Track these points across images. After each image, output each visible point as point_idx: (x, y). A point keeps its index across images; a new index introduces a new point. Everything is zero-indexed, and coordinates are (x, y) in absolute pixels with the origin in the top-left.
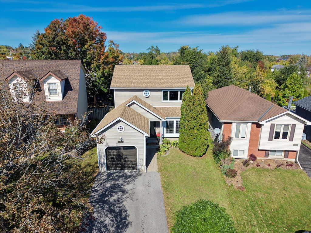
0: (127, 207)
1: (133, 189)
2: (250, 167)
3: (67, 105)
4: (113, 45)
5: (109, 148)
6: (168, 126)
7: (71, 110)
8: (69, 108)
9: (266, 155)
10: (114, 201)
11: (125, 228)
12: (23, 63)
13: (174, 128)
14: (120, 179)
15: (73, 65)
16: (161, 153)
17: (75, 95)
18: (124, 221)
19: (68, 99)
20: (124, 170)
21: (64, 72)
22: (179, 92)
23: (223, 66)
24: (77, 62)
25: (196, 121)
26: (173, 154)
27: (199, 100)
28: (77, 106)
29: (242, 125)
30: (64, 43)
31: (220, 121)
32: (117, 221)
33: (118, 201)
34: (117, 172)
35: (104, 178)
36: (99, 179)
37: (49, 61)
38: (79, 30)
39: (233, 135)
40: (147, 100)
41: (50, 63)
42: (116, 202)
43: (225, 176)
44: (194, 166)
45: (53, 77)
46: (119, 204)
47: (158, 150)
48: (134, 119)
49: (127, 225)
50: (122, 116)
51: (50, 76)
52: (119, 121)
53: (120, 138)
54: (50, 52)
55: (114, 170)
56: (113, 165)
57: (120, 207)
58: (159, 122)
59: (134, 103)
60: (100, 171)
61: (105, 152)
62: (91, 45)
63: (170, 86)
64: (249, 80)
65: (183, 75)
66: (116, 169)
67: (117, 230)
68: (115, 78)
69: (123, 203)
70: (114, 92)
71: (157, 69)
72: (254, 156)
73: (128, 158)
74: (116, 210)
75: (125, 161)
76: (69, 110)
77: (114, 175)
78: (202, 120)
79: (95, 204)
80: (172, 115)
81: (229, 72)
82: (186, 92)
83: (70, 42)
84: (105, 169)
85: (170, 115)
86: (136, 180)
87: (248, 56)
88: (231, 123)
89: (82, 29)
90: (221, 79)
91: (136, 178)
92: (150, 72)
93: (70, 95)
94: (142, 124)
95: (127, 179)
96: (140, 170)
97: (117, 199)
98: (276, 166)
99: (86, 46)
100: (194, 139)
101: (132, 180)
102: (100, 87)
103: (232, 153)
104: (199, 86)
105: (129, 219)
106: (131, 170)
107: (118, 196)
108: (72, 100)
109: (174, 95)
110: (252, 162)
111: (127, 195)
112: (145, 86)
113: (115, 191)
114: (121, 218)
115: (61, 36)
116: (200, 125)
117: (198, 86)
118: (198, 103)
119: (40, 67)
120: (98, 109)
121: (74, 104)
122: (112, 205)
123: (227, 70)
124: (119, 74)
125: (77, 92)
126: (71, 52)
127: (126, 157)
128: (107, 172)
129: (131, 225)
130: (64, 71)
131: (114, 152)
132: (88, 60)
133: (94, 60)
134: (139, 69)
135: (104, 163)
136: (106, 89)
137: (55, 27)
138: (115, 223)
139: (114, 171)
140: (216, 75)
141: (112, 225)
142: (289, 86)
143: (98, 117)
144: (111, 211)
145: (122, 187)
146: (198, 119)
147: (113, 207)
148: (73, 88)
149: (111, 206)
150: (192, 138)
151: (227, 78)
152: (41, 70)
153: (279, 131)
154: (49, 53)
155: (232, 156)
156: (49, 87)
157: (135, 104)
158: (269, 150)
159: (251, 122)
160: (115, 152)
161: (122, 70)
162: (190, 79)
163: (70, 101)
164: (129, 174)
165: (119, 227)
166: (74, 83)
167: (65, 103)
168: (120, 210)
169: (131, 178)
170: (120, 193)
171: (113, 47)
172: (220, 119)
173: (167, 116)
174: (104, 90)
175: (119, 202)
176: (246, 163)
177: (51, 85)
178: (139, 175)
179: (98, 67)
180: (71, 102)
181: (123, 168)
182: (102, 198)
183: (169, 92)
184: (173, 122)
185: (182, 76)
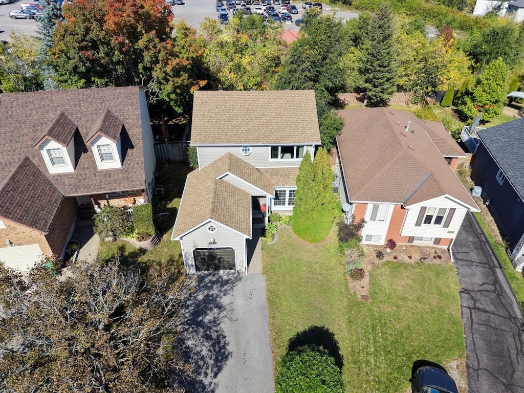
0: (225, 331)
1: (232, 303)
2: (385, 259)
3: (130, 175)
5: (197, 250)
6: (278, 196)
9: (410, 241)
10: (210, 322)
11: (225, 361)
13: (286, 199)
14: (215, 286)
15: (127, 97)
16: (267, 240)
17: (139, 157)
18: (223, 351)
20: (219, 270)
21: (116, 114)
22: (295, 148)
28: (144, 175)
29: (381, 206)
32: (215, 351)
33: (215, 322)
34: (210, 275)
35: (194, 284)
39: (367, 217)
42: (212, 324)
43: (349, 278)
44: (310, 262)
45: (103, 137)
46: (216, 326)
47: (263, 231)
49: (227, 357)
50: (213, 212)
53: (212, 240)
55: (205, 270)
56: (204, 265)
57: (217, 332)
60: (187, 273)
61: (193, 253)
63: (282, 138)
66: (208, 270)
67: (216, 363)
68: (196, 123)
69: (221, 325)
70: (198, 151)
71: (262, 101)
72: (394, 242)
73: (223, 259)
74: (213, 335)
75: (220, 261)
77: (207, 280)
79: (188, 327)
82: (305, 159)
84: (194, 271)
85: (281, 183)
86: (235, 288)
91: (234, 285)
94: (241, 216)
95: (224, 286)
96: (239, 271)
97: (213, 320)
98: (419, 258)
101: (229, 288)
105: (230, 348)
106: (228, 271)
107: (214, 314)
111: (225, 312)
112: (243, 140)
113: (210, 306)
114: (219, 347)
120: (169, 145)
121: (139, 172)
122: (207, 328)
124: (202, 113)
125: (141, 151)
128: (197, 275)
129: (231, 356)
135: (192, 265)
136: (180, 108)
138: (213, 353)
139: (206, 272)
141: (210, 356)
143: (171, 157)
144: (208, 337)
145: (218, 299)
147: (210, 331)
148: (135, 143)
149: (207, 330)
153: (432, 215)
156: (100, 151)
158: (414, 237)
161: (206, 102)
163: (133, 168)
164: (225, 278)
165: (218, 359)
166: (135, 134)
167: (126, 171)
168: (217, 335)
169: (229, 285)
170: (216, 310)
173: (277, 185)
175: (216, 324)
177: (102, 148)
178: (238, 280)
180: (134, 170)
181: (217, 268)
182: (195, 317)
183: (280, 148)
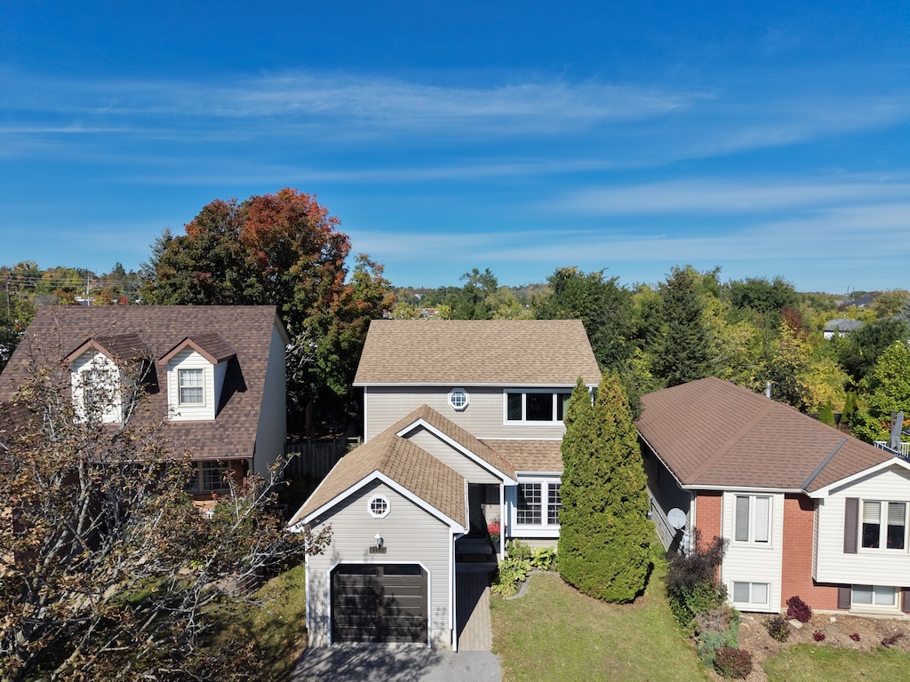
2: (793, 640)
3: (227, 433)
4: (368, 268)
5: (340, 570)
6: (524, 499)
7: (238, 447)
8: (231, 443)
9: (844, 603)
12: (117, 314)
13: (543, 507)
14: (373, 673)
15: (253, 319)
16: (504, 590)
17: (251, 405)
19: (231, 416)
20: (386, 641)
21: (227, 340)
22: (555, 398)
23: (681, 323)
24: (265, 311)
25: (608, 486)
26: (541, 592)
27: (615, 421)
28: (255, 435)
29: (753, 499)
30: (233, 263)
31: (683, 487)
34: (363, 650)
35: (322, 667)
36: (306, 673)
37: (190, 308)
38: (277, 228)
39: (728, 531)
40: (458, 420)
41: (192, 313)
43: (712, 673)
44: (611, 636)
45: (195, 354)
47: (493, 577)
48: (421, 477)
50: (384, 465)
51: (189, 350)
52: (377, 482)
53: (378, 536)
54: (195, 285)
55: (353, 640)
56: (351, 623)
58: (495, 488)
59: (420, 428)
60: (310, 644)
61: (329, 581)
62: (306, 267)
63: (528, 377)
64: (762, 364)
65: (564, 346)
66: (360, 640)
68: (368, 356)
70: (365, 394)
71: (489, 332)
72: (803, 604)
73: (398, 604)
75: (390, 612)
76: (232, 447)
77: (355, 659)
78: (627, 484)
80: (537, 465)
81: (700, 339)
82: (577, 396)
83: (251, 260)
84: (327, 639)
85: (530, 465)
86: (423, 678)
87: (752, 295)
88: (719, 493)
89: (286, 224)
90: (678, 359)
91: (423, 671)
92: (468, 338)
93: (239, 403)
94: (445, 493)
95: (395, 673)
96: (436, 642)
98: (879, 641)
99: (293, 270)
100: (607, 543)
101: (409, 677)
102: (325, 380)
103: (730, 591)
104: (612, 379)
106: (407, 644)
108: (243, 418)
109: (540, 406)
110: (796, 624)
112: (453, 378)
115: (226, 245)
116: (624, 500)
117: (610, 380)
118: (613, 429)
119: (162, 325)
120: (314, 445)
121: (247, 430)
123: (692, 332)
124: (381, 344)
125: (258, 395)
126: (252, 286)
127: (393, 600)
128: (333, 649)
130: (228, 337)
131: (355, 582)
132: (296, 306)
133: (313, 307)
134: (439, 329)
135: (324, 618)
136: (342, 385)
137: (213, 220)
139: (355, 644)
140: (661, 349)
142: (886, 381)
143: (313, 470)
146: (616, 480)
148: (249, 383)
150: (599, 539)
151: (694, 358)
152: (165, 333)
153: (877, 522)
154: (192, 287)
155: (731, 602)
156: (181, 382)
157: (424, 431)
158: (849, 586)
159: (781, 493)
160: (359, 581)
161: (391, 333)
162: (585, 359)
163: (236, 422)
164: (401, 656)
166: (253, 371)
167: (221, 426)
169: (408, 671)
171: (369, 271)
172: (684, 481)
173: (521, 468)
174: (335, 390)
176: (777, 628)
177: (187, 376)
178: (432, 663)
179: (325, 325)
180: (238, 425)
181: (382, 636)
183: (524, 397)
184: (538, 486)
185: (562, 351)
